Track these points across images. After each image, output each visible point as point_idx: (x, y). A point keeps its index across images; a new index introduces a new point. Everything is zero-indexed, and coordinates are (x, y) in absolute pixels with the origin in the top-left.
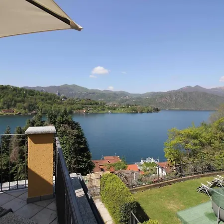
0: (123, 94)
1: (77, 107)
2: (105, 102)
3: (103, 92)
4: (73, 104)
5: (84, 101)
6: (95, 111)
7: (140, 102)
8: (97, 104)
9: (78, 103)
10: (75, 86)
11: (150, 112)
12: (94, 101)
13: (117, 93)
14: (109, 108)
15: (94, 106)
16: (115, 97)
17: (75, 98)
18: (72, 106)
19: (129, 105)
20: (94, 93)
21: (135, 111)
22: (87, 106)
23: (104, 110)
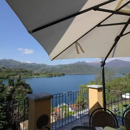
0: (44, 66)
1: (13, 74)
2: (32, 70)
3: (31, 64)
4: (10, 72)
5: (18, 70)
6: (26, 76)
7: (54, 70)
8: (27, 72)
9: (13, 71)
10: (11, 60)
11: (60, 76)
12: (25, 70)
13: (40, 65)
14: (35, 74)
15: (25, 73)
16: (39, 68)
17: (11, 68)
18: (9, 73)
19: (47, 72)
20: (25, 65)
21: (51, 75)
22: (20, 73)
23: (32, 75)
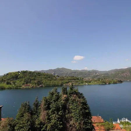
0: (95, 72)
1: (66, 81)
2: (83, 77)
3: (82, 71)
4: (63, 80)
5: (70, 78)
6: (77, 84)
7: (107, 76)
8: (78, 79)
9: (66, 79)
10: (63, 69)
11: (115, 83)
12: (76, 77)
13: (91, 71)
14: (86, 82)
15: (76, 80)
16: (89, 74)
17: (64, 76)
18: (63, 81)
19: (99, 79)
20: (75, 72)
21: (104, 83)
22: (72, 80)
23: (83, 83)
